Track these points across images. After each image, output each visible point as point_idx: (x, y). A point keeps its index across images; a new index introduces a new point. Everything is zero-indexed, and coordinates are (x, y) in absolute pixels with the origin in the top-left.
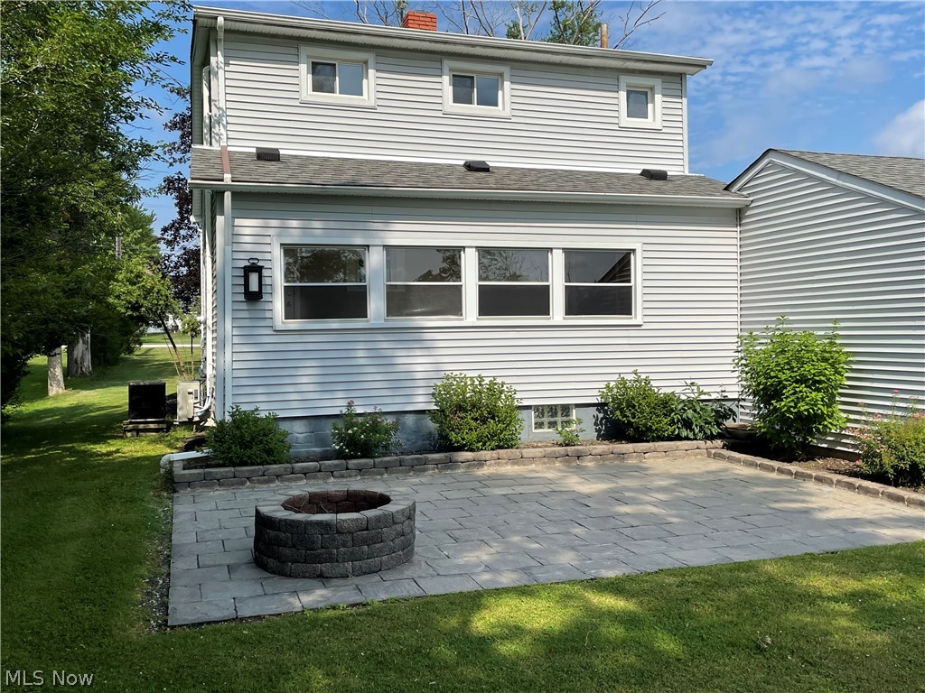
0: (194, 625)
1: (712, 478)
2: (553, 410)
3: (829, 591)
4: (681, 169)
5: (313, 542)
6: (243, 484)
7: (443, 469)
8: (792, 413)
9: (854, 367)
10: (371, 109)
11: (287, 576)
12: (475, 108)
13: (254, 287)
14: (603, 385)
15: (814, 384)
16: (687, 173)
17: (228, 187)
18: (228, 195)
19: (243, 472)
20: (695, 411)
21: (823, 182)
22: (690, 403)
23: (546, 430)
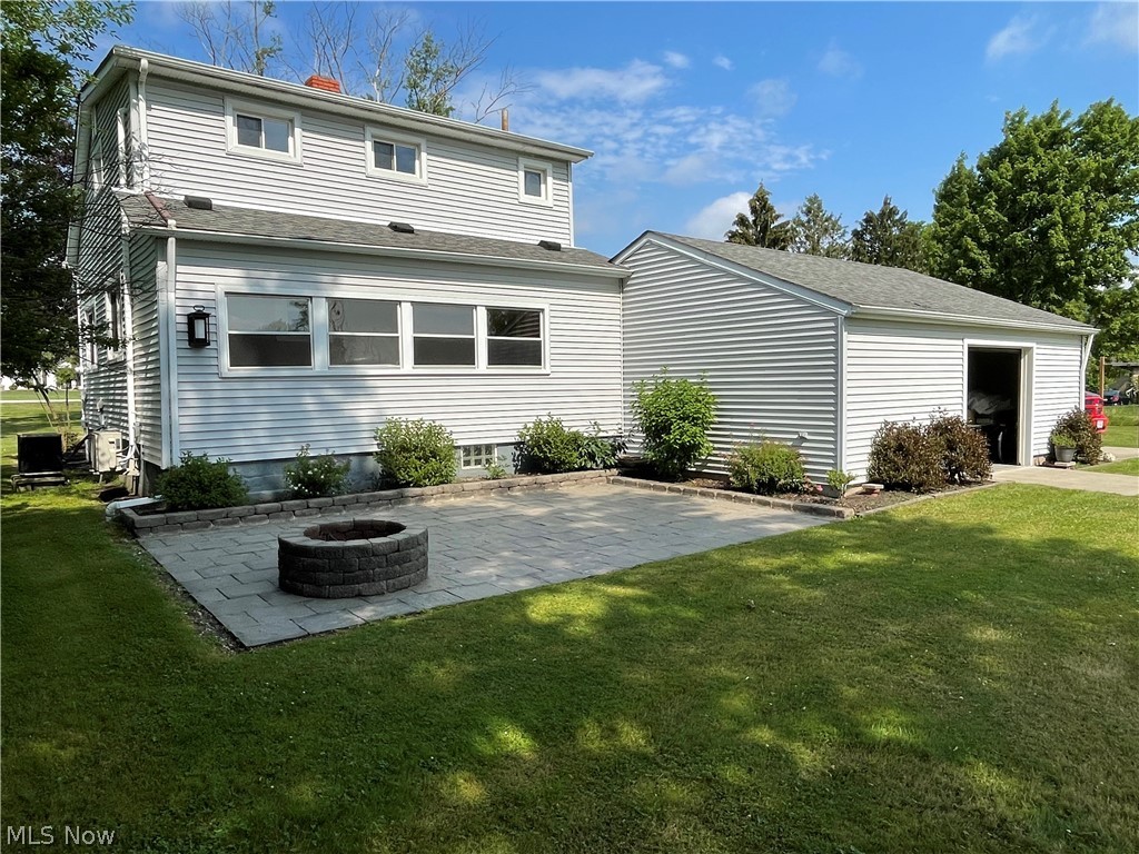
0: (270, 644)
1: (621, 498)
2: (478, 449)
3: (763, 567)
4: (568, 242)
5: (351, 566)
6: (207, 526)
7: (396, 503)
8: (677, 444)
9: (720, 407)
10: (298, 166)
11: (324, 598)
12: (394, 174)
13: (200, 334)
14: (521, 426)
15: (694, 421)
16: (573, 247)
17: (172, 233)
18: (172, 242)
19: (207, 515)
20: (597, 446)
21: (693, 260)
22: (593, 440)
23: (473, 467)
